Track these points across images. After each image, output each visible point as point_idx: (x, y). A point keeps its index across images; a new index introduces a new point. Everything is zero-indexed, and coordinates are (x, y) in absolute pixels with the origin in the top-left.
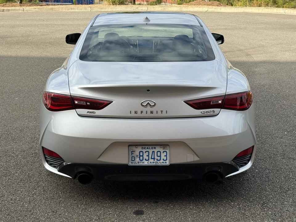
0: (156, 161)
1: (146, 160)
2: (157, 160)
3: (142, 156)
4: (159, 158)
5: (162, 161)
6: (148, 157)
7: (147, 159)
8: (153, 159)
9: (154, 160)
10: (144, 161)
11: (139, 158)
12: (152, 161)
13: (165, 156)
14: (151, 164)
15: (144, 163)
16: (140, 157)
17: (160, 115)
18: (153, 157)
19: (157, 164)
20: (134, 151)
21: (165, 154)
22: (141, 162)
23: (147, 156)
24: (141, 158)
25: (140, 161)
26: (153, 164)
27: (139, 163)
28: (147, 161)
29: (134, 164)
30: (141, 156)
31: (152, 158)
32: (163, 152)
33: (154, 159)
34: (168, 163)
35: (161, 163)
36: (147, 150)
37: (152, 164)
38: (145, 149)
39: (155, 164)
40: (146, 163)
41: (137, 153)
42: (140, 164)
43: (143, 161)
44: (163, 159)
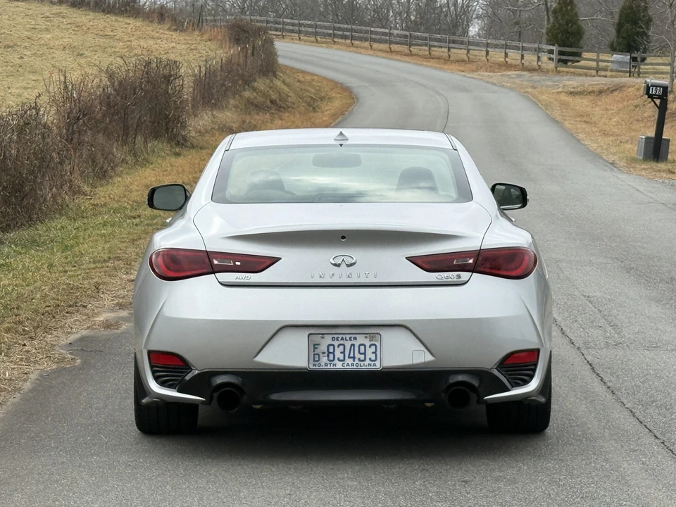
0: (357, 361)
1: (339, 360)
2: (359, 360)
3: (333, 353)
4: (362, 357)
5: (368, 362)
6: (342, 355)
7: (342, 358)
8: (351, 358)
9: (354, 361)
10: (336, 361)
11: (326, 358)
12: (350, 361)
13: (373, 353)
14: (348, 367)
15: (335, 365)
16: (328, 356)
17: (363, 280)
18: (352, 355)
19: (359, 367)
20: (319, 344)
21: (373, 349)
22: (330, 364)
23: (341, 353)
24: (331, 356)
25: (328, 362)
26: (352, 367)
27: (326, 365)
28: (342, 363)
29: (317, 367)
30: (331, 353)
31: (349, 357)
32: (370, 346)
33: (354, 358)
34: (378, 366)
35: (366, 366)
36: (342, 342)
37: (350, 368)
38: (337, 340)
39: (355, 367)
40: (339, 366)
41: (323, 348)
42: (329, 367)
43: (334, 363)
44: (370, 359)
